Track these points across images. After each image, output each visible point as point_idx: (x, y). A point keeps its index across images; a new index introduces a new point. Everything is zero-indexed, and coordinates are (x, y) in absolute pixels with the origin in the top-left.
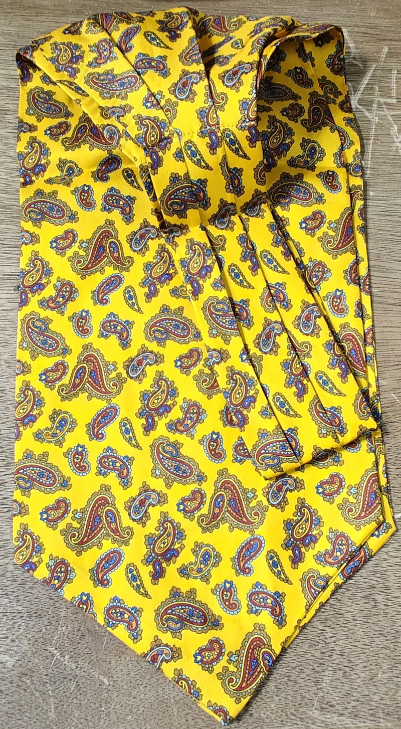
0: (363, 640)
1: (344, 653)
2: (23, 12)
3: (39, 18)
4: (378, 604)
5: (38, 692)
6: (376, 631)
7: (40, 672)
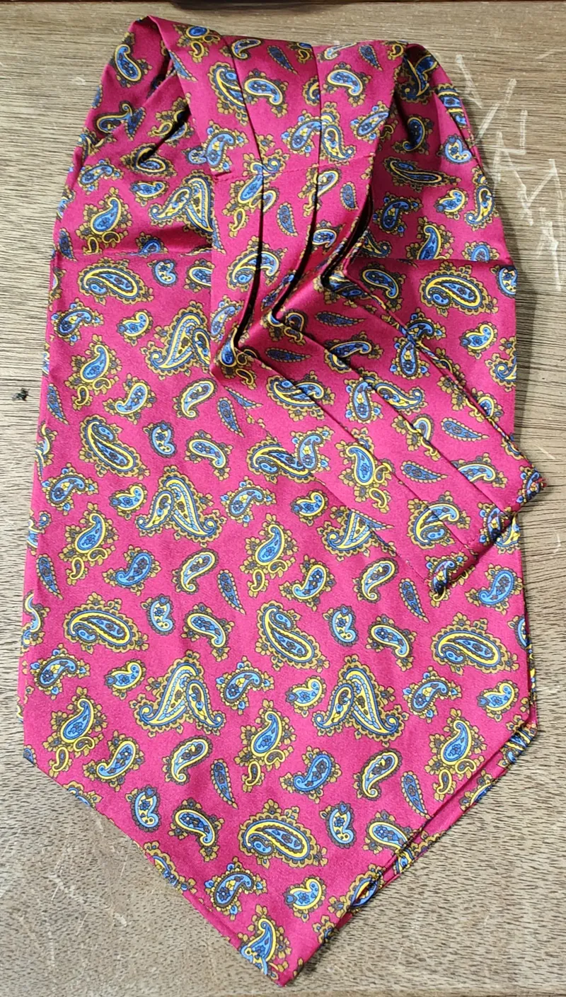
0: (465, 873)
1: (439, 889)
2: (32, 28)
3: (53, 38)
4: (486, 826)
5: (34, 934)
6: (482, 861)
7: (37, 907)
